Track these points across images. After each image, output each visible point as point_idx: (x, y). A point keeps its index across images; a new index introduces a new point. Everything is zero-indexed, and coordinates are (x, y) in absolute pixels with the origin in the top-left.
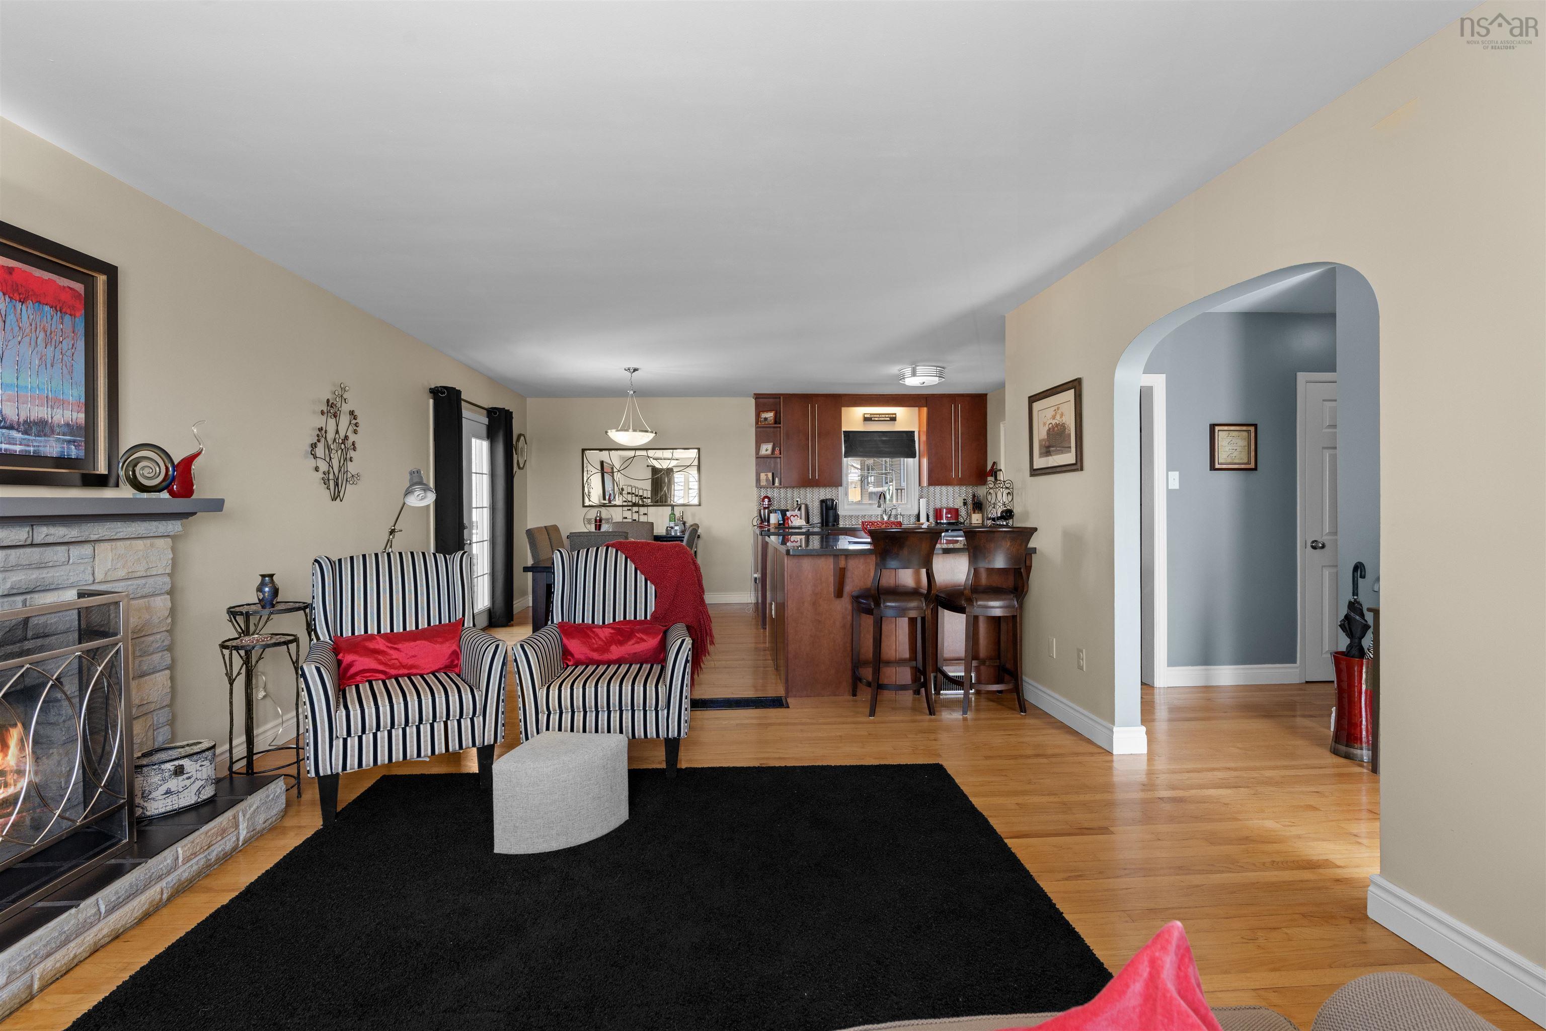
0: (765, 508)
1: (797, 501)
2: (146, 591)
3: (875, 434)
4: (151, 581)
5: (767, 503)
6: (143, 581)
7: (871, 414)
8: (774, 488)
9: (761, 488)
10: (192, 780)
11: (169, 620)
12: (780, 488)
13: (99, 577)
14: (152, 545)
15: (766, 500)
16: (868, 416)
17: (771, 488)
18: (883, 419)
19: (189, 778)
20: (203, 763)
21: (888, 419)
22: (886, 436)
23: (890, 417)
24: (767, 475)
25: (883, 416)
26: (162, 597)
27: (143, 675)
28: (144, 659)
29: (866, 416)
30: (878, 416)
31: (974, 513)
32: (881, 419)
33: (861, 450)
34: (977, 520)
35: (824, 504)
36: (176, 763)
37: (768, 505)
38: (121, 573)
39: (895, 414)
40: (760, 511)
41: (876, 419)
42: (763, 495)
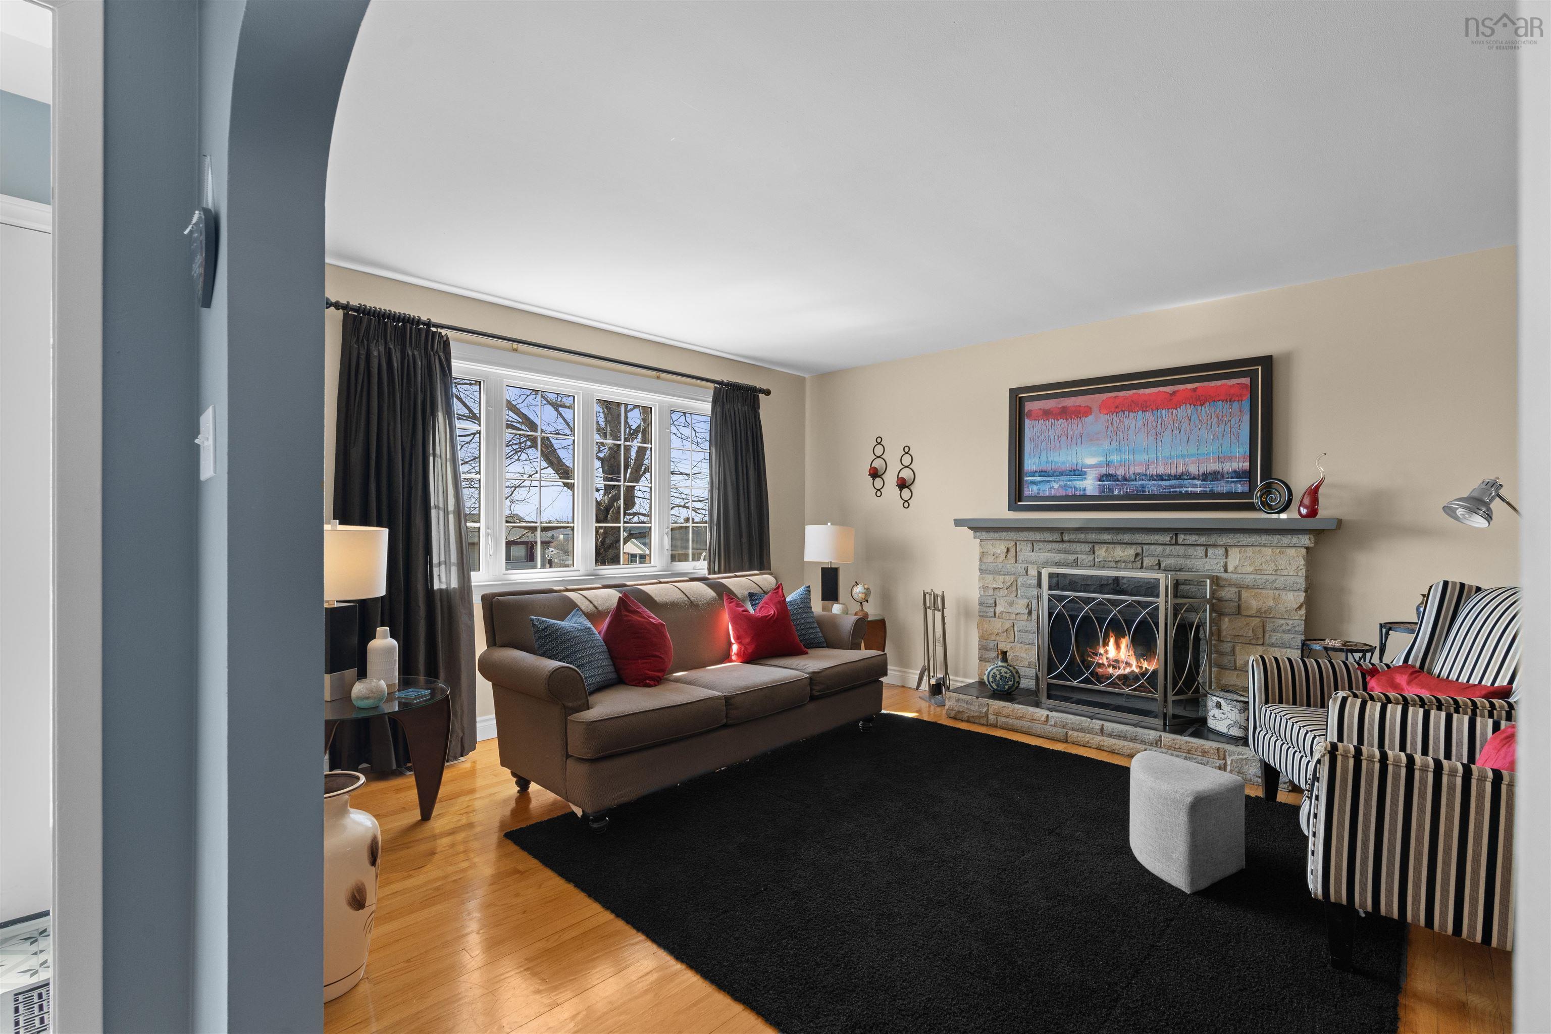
2: (1276, 585)
4: (1282, 578)
6: (1274, 578)
10: (1225, 716)
11: (1303, 611)
13: (1230, 569)
14: (1280, 553)
19: (1224, 714)
20: (1233, 709)
26: (1296, 593)
27: (1273, 645)
28: (1274, 634)
36: (1219, 699)
38: (1250, 569)
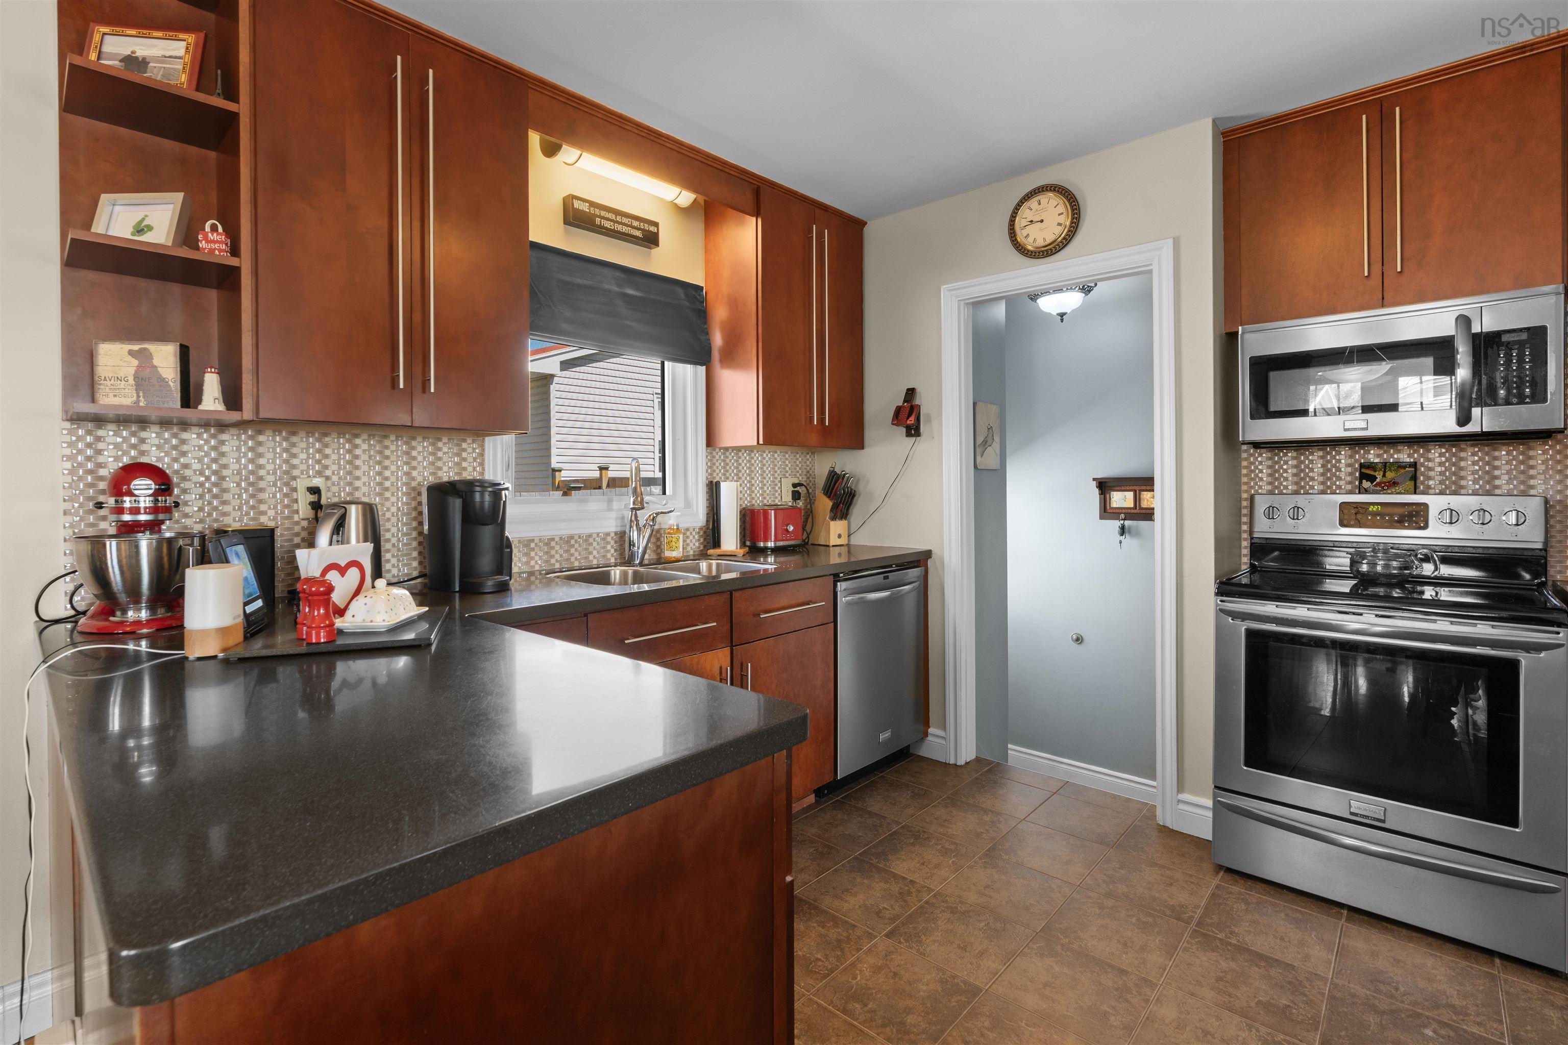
0: (128, 530)
1: (315, 491)
3: (606, 271)
5: (145, 502)
7: (592, 204)
8: (184, 425)
9: (99, 420)
12: (222, 426)
15: (143, 487)
16: (585, 207)
17: (165, 423)
18: (625, 229)
21: (638, 234)
22: (636, 287)
23: (643, 230)
24: (143, 356)
25: (625, 220)
29: (577, 204)
30: (610, 216)
31: (834, 518)
32: (619, 228)
33: (568, 314)
34: (840, 536)
35: (456, 505)
37: (155, 510)
39: (656, 225)
40: (97, 543)
41: (607, 224)
42: (112, 463)
